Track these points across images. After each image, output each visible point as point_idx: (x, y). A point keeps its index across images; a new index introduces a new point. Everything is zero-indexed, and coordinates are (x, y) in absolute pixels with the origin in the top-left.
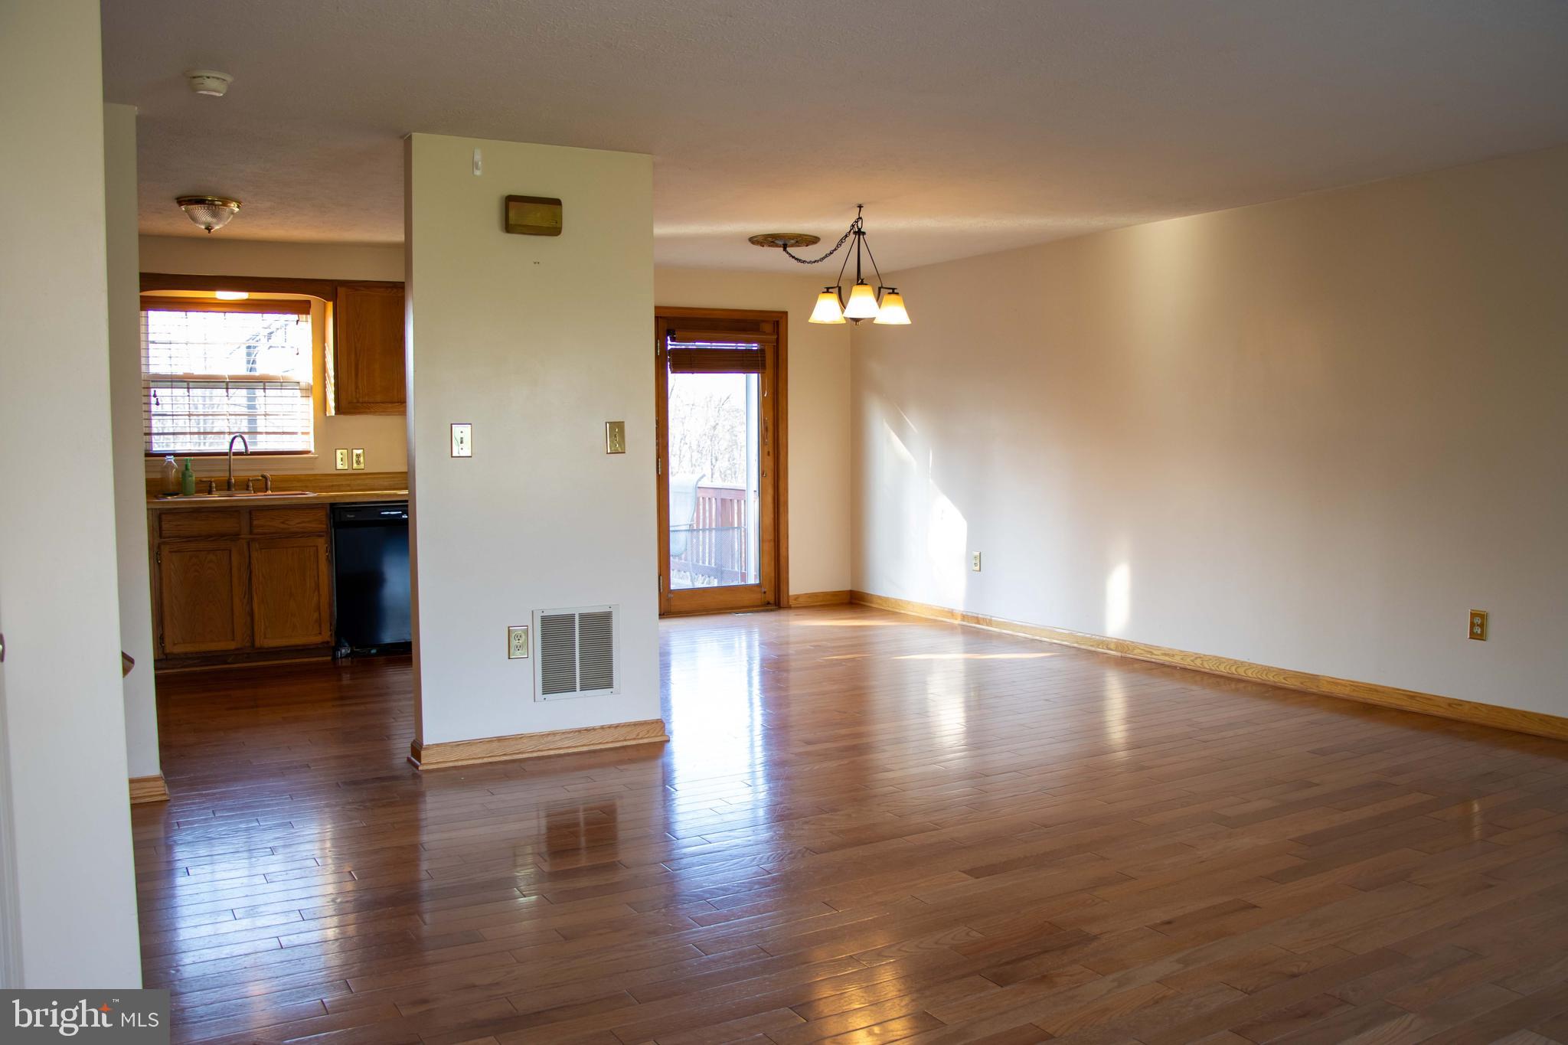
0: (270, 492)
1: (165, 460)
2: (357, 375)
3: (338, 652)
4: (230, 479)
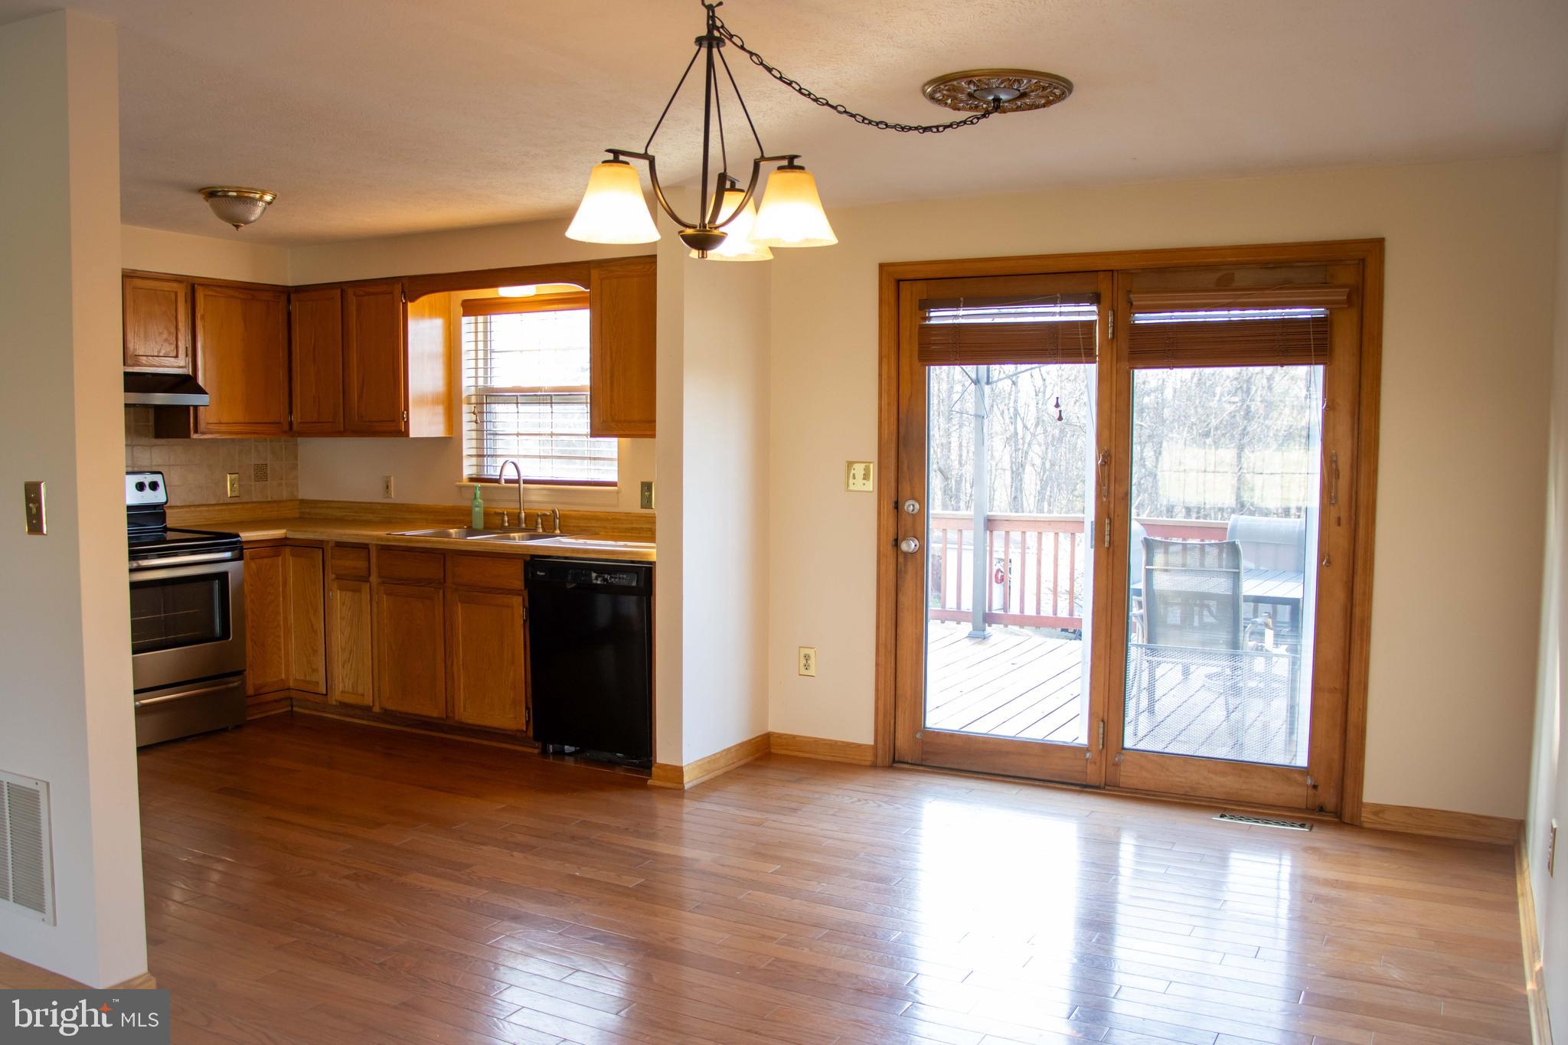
3: (551, 746)
4: (520, 513)
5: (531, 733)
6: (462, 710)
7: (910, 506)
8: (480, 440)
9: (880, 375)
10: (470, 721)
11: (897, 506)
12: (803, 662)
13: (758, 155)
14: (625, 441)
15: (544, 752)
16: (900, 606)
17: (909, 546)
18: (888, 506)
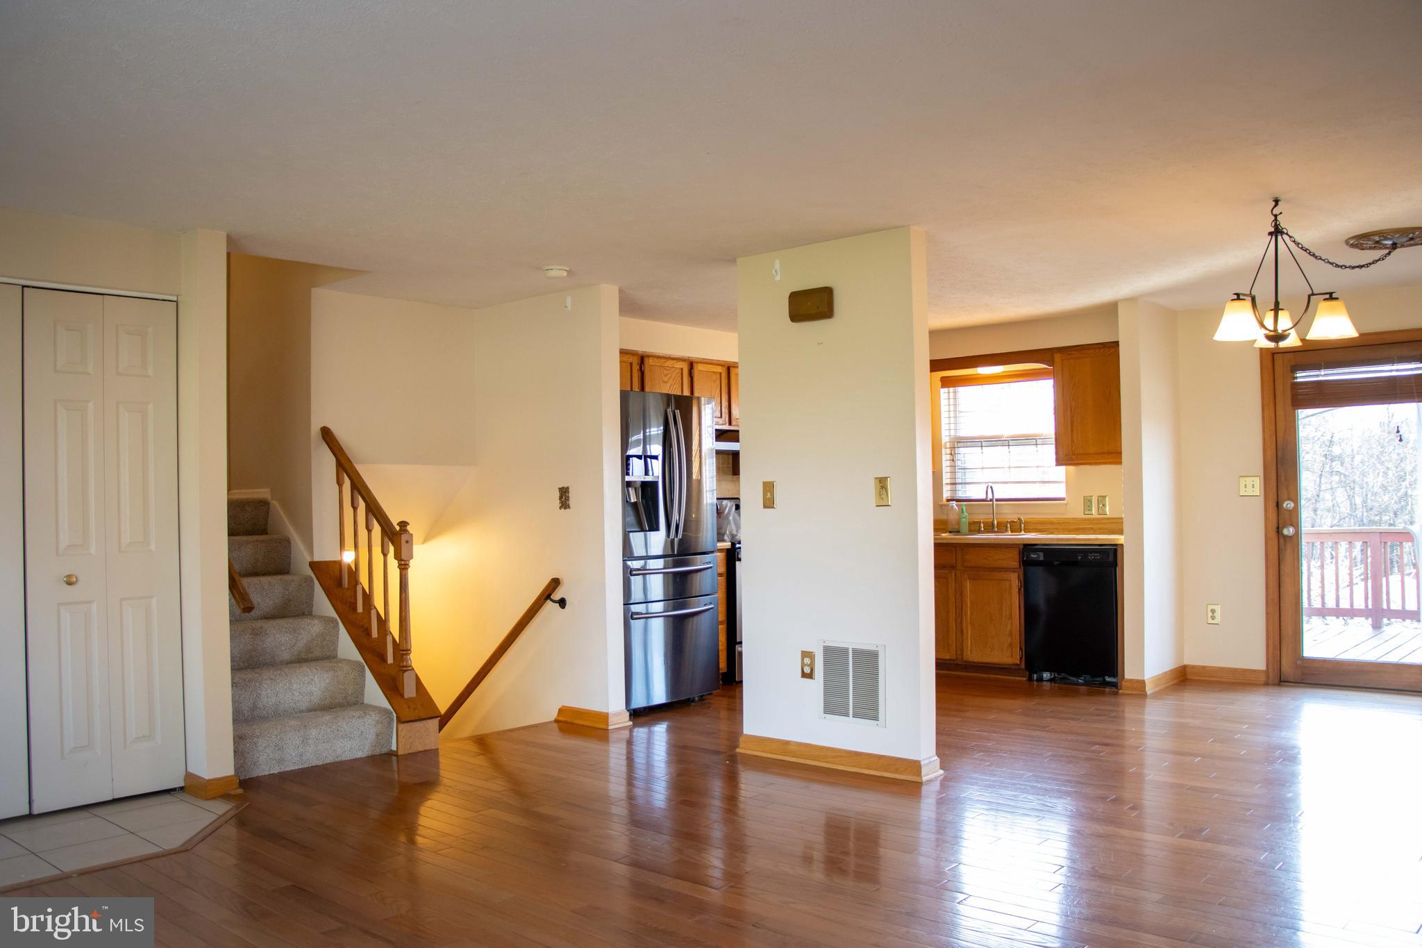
0: (1023, 533)
1: (948, 505)
2: (1072, 430)
3: (1035, 675)
4: (993, 521)
5: (1023, 666)
6: (969, 653)
7: (1288, 505)
8: (953, 473)
9: (1263, 417)
10: (975, 660)
11: (1278, 505)
12: (1210, 614)
13: (1310, 293)
14: (1071, 468)
15: (1030, 679)
16: (1282, 573)
17: (1289, 531)
18: (1272, 505)
